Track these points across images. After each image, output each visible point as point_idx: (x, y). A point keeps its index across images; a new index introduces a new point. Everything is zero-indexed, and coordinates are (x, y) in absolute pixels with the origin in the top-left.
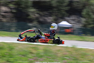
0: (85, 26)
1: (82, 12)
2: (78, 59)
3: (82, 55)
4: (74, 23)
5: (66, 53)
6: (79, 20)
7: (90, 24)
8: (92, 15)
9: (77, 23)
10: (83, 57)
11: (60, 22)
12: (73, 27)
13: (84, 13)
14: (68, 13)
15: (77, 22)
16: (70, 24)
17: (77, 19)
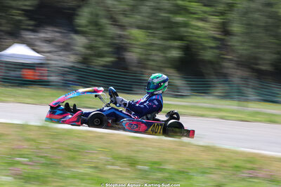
0: (85, 60)
1: (77, 15)
2: (60, 164)
3: (70, 151)
4: (49, 52)
5: (20, 143)
6: (66, 41)
7: (101, 55)
8: (109, 26)
9: (61, 51)
10: (73, 159)
11: (8, 48)
12: (48, 64)
13: (83, 19)
14: (31, 19)
15: (61, 46)
16: (38, 52)
17: (59, 38)
